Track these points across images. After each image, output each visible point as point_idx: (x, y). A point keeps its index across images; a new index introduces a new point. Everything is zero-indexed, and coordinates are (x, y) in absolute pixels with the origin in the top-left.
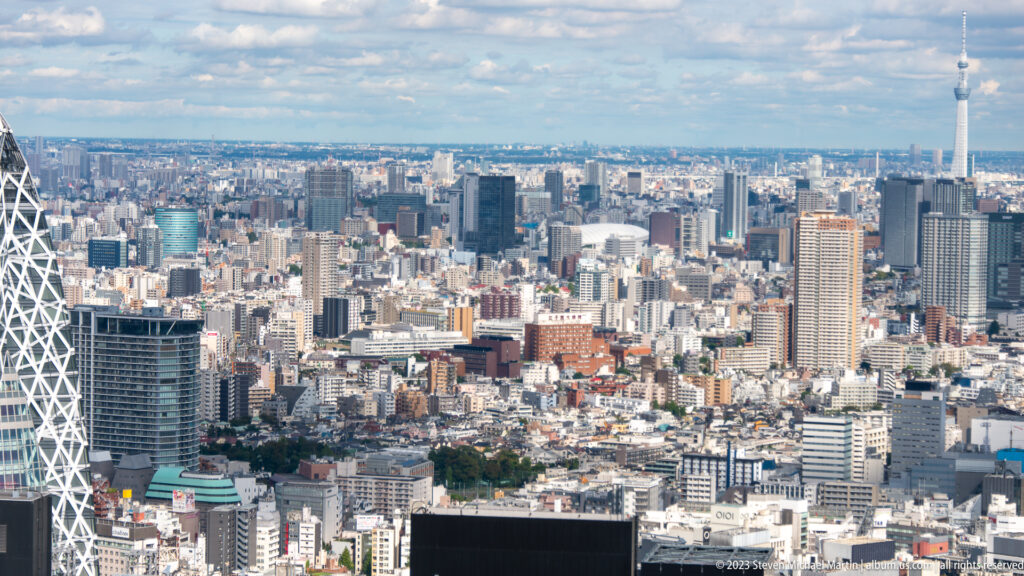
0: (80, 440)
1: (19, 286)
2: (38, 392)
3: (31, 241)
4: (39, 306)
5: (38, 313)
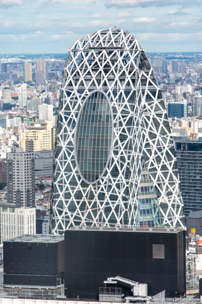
0: (180, 203)
1: (149, 127)
2: (158, 180)
3: (154, 105)
4: (159, 137)
5: (158, 141)
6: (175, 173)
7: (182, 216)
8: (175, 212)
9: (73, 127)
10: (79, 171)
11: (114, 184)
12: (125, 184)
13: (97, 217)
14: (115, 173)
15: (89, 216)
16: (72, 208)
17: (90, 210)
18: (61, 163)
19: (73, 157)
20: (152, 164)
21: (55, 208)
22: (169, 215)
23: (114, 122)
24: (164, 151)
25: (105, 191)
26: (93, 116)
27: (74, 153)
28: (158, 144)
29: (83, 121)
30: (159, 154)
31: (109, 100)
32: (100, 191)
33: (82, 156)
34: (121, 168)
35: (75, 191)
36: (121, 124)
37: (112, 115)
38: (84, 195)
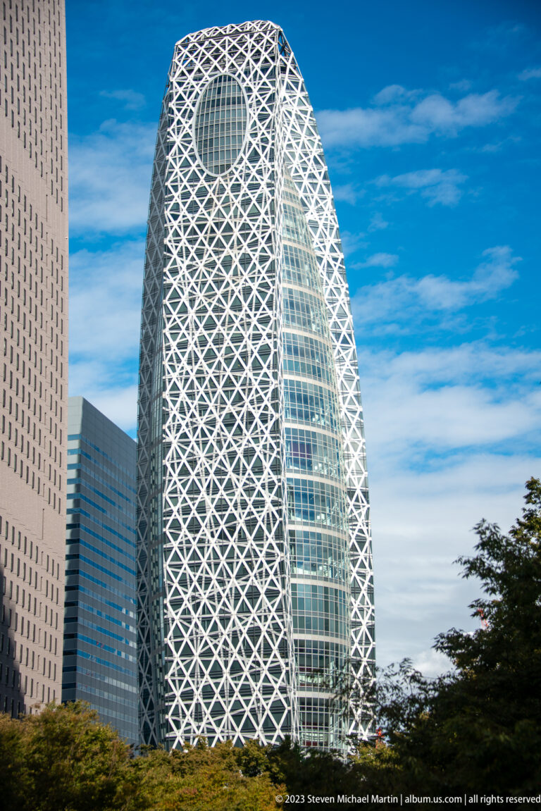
1: (291, 125)
2: (305, 191)
3: (297, 98)
4: (304, 138)
5: (304, 144)
6: (326, 185)
7: (336, 240)
8: (327, 233)
9: (190, 118)
10: (201, 164)
11: (253, 172)
12: (270, 168)
13: (231, 213)
14: (254, 157)
15: (219, 213)
16: (193, 208)
17: (220, 206)
18: (175, 159)
19: (192, 150)
20: (296, 171)
21: (168, 213)
22: (321, 237)
23: (248, 102)
24: (311, 157)
25: (241, 181)
26: (218, 100)
27: (193, 145)
28: (304, 147)
29: (203, 108)
30: (305, 159)
31: (239, 81)
32: (233, 182)
33: (205, 146)
34: (263, 151)
35: (196, 188)
36: (259, 103)
37: (246, 95)
38: (210, 191)
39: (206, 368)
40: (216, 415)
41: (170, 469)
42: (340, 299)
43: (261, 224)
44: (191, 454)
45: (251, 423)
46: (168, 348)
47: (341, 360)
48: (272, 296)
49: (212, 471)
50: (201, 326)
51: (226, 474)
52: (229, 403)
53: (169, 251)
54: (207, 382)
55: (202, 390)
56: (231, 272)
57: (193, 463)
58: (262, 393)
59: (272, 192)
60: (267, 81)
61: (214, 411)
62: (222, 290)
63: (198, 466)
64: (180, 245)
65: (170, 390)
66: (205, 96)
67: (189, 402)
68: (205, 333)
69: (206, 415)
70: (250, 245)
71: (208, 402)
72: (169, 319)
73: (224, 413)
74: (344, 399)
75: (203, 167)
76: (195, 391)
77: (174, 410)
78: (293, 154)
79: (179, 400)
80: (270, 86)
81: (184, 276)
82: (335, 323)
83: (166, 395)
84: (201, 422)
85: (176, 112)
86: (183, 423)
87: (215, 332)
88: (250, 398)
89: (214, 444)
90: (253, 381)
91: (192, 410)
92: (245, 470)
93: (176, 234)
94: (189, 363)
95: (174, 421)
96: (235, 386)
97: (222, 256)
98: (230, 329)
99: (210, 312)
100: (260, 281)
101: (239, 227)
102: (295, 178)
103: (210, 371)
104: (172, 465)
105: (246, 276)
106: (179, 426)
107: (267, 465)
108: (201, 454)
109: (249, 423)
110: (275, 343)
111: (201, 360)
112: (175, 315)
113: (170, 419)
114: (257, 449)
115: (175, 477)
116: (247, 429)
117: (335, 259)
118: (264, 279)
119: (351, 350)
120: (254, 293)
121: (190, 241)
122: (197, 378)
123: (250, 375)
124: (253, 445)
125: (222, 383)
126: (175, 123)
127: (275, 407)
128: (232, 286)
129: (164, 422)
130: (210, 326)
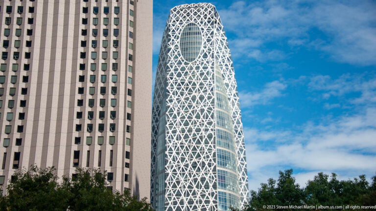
0: (235, 85)
1: (218, 44)
2: (224, 71)
3: (221, 34)
4: (223, 50)
6: (232, 69)
7: (236, 92)
8: (232, 89)
9: (178, 39)
10: (182, 57)
12: (212, 61)
13: (196, 78)
15: (190, 78)
16: (179, 75)
17: (191, 75)
18: (171, 55)
19: (179, 52)
20: (220, 63)
21: (168, 76)
22: (230, 90)
23: (202, 34)
24: (226, 57)
25: (200, 65)
26: (190, 33)
27: (179, 50)
28: (223, 53)
29: (183, 35)
30: (224, 58)
31: (198, 26)
32: (196, 65)
33: (184, 50)
34: (209, 54)
35: (181, 67)
36: (207, 35)
37: (201, 31)
38: (187, 69)
39: (184, 142)
40: (189, 162)
41: (168, 185)
42: (237, 116)
43: (209, 83)
44: (177, 179)
45: (204, 166)
46: (168, 133)
47: (238, 142)
48: (213, 113)
49: (187, 187)
50: (182, 124)
51: (193, 188)
52: (194, 157)
53: (169, 92)
54: (185, 148)
55: (182, 151)
56: (196, 102)
57: (178, 182)
58: (209, 154)
59: (213, 71)
60: (210, 26)
61: (188, 160)
62: (192, 110)
63: (181, 184)
64: (173, 90)
65: (169, 150)
66: (184, 30)
67: (177, 156)
68: (184, 127)
69: (184, 162)
70: (203, 92)
71: (185, 157)
72: (168, 120)
73: (192, 162)
74: (239, 158)
75: (184, 59)
76: (180, 151)
77: (170, 159)
78: (219, 56)
79: (173, 155)
80: (211, 28)
81: (175, 103)
82: (236, 126)
83: (167, 153)
84: (182, 165)
85: (172, 36)
86: (174, 165)
87: (188, 127)
88: (204, 156)
89: (188, 175)
90: (205, 148)
91: (178, 160)
92: (201, 187)
93: (172, 85)
94: (177, 139)
95: (170, 164)
96: (197, 150)
97: (192, 95)
98: (195, 126)
99: (186, 119)
100: (208, 107)
101: (199, 84)
102: (219, 65)
103: (186, 143)
104: (169, 183)
105: (202, 104)
106: (172, 166)
107: (211, 185)
108: (182, 179)
109: (203, 167)
110: (215, 133)
111: (182, 138)
112: (171, 119)
113: (168, 163)
114: (207, 178)
115: (170, 188)
116: (202, 169)
117: (236, 100)
118: (209, 106)
119: (242, 138)
120: (206, 111)
121: (178, 89)
122: (181, 146)
123: (204, 146)
124: (205, 176)
125: (191, 149)
126: (171, 40)
127: (214, 160)
128: (196, 108)
129: (166, 164)
130: (186, 124)
